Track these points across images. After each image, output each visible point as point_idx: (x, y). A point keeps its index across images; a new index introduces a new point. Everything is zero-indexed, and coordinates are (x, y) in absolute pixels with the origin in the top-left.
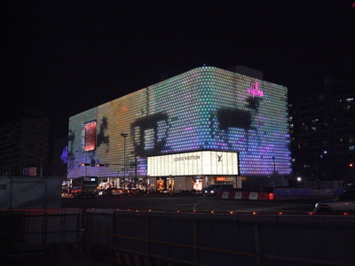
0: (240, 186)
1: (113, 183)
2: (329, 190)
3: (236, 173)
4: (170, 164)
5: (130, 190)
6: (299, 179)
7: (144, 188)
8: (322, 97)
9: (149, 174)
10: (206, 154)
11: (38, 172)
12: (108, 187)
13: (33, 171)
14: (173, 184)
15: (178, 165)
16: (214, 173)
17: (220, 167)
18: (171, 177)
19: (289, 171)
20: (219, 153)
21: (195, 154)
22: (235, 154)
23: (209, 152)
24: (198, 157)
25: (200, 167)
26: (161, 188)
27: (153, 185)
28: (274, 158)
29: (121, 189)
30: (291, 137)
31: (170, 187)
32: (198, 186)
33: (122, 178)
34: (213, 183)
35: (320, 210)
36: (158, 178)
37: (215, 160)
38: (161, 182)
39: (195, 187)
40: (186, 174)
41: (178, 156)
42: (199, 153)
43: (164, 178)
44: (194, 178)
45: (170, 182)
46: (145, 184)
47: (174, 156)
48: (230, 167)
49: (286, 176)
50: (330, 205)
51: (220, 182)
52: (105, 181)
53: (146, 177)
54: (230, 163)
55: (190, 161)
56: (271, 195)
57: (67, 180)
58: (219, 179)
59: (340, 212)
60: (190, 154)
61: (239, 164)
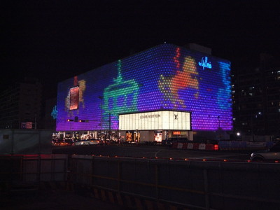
0: (191, 139)
1: (92, 135)
2: (262, 144)
3: (189, 128)
4: (137, 121)
5: (105, 140)
6: (238, 134)
7: (116, 140)
8: (257, 69)
9: (120, 128)
10: (166, 113)
11: (33, 126)
12: (88, 138)
13: (29, 125)
14: (139, 137)
15: (143, 122)
16: (172, 128)
17: (176, 124)
18: (138, 131)
19: (230, 128)
20: (176, 113)
21: (156, 113)
22: (188, 114)
23: (167, 112)
24: (159, 116)
25: (160, 124)
26: (129, 139)
27: (123, 137)
28: (219, 117)
29: (98, 140)
30: (233, 101)
31: (137, 138)
32: (159, 139)
33: (99, 132)
34: (170, 136)
35: (255, 159)
36: (127, 131)
37: (172, 118)
38: (130, 135)
39: (156, 139)
40: (150, 129)
41: (143, 114)
42: (160, 113)
43: (132, 132)
44: (155, 132)
45: (136, 134)
46: (116, 136)
47: (140, 114)
48: (184, 124)
49: (228, 132)
50: (263, 154)
51: (176, 135)
52: (86, 133)
53: (118, 131)
54: (184, 120)
55: (153, 118)
56: (216, 146)
57: (56, 132)
58: (175, 133)
59: (272, 160)
60: (153, 113)
61: (191, 121)
